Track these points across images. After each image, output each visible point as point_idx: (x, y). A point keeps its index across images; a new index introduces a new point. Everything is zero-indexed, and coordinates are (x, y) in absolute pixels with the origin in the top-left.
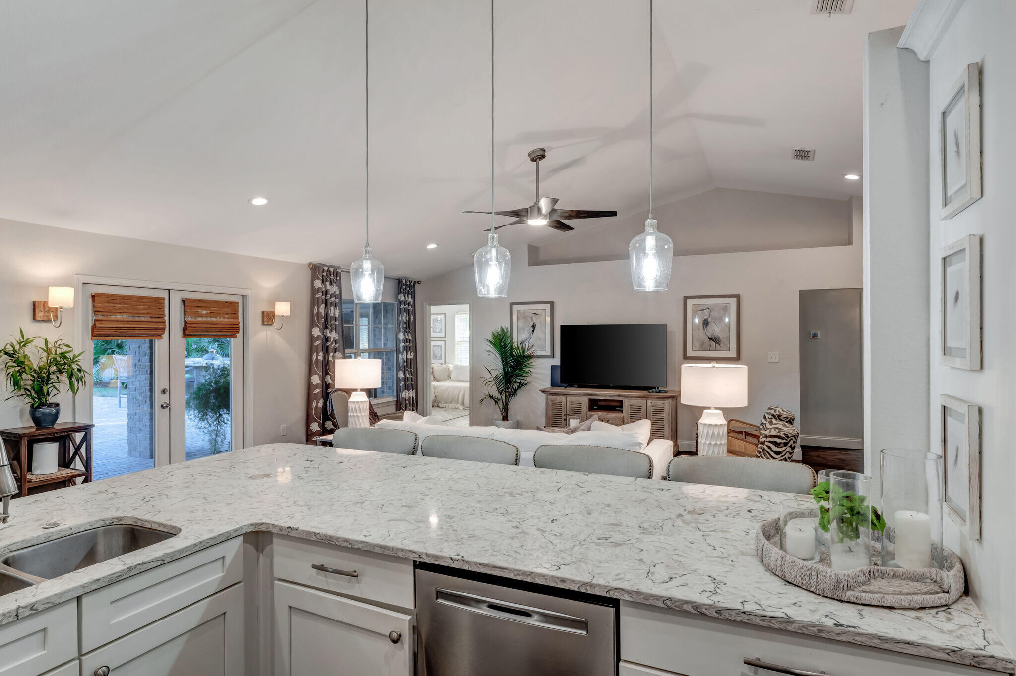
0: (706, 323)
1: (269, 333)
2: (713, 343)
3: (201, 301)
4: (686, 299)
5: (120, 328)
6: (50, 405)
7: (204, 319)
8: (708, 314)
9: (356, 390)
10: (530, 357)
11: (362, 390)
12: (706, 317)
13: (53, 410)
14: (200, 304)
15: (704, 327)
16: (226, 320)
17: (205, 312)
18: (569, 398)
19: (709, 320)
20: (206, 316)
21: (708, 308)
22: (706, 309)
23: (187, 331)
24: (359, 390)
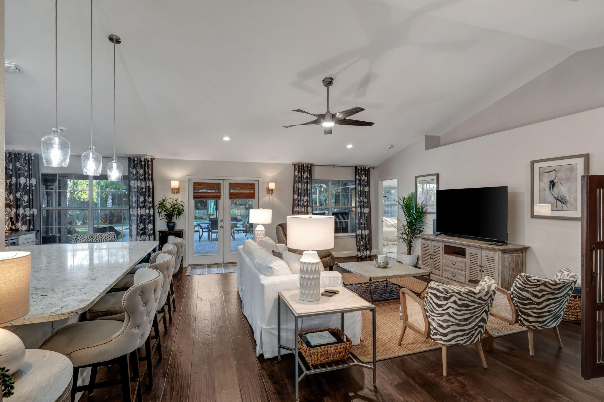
0: (552, 184)
1: (271, 197)
2: (559, 203)
3: (236, 184)
4: (533, 163)
5: (202, 195)
6: (172, 222)
7: (238, 191)
8: (554, 175)
9: (259, 224)
10: (425, 212)
11: (262, 224)
12: (552, 179)
13: (172, 224)
14: (236, 185)
15: (550, 188)
16: (249, 191)
17: (238, 188)
18: (433, 243)
19: (555, 181)
20: (239, 190)
21: (554, 170)
22: (552, 171)
23: (232, 196)
24: (260, 224)
